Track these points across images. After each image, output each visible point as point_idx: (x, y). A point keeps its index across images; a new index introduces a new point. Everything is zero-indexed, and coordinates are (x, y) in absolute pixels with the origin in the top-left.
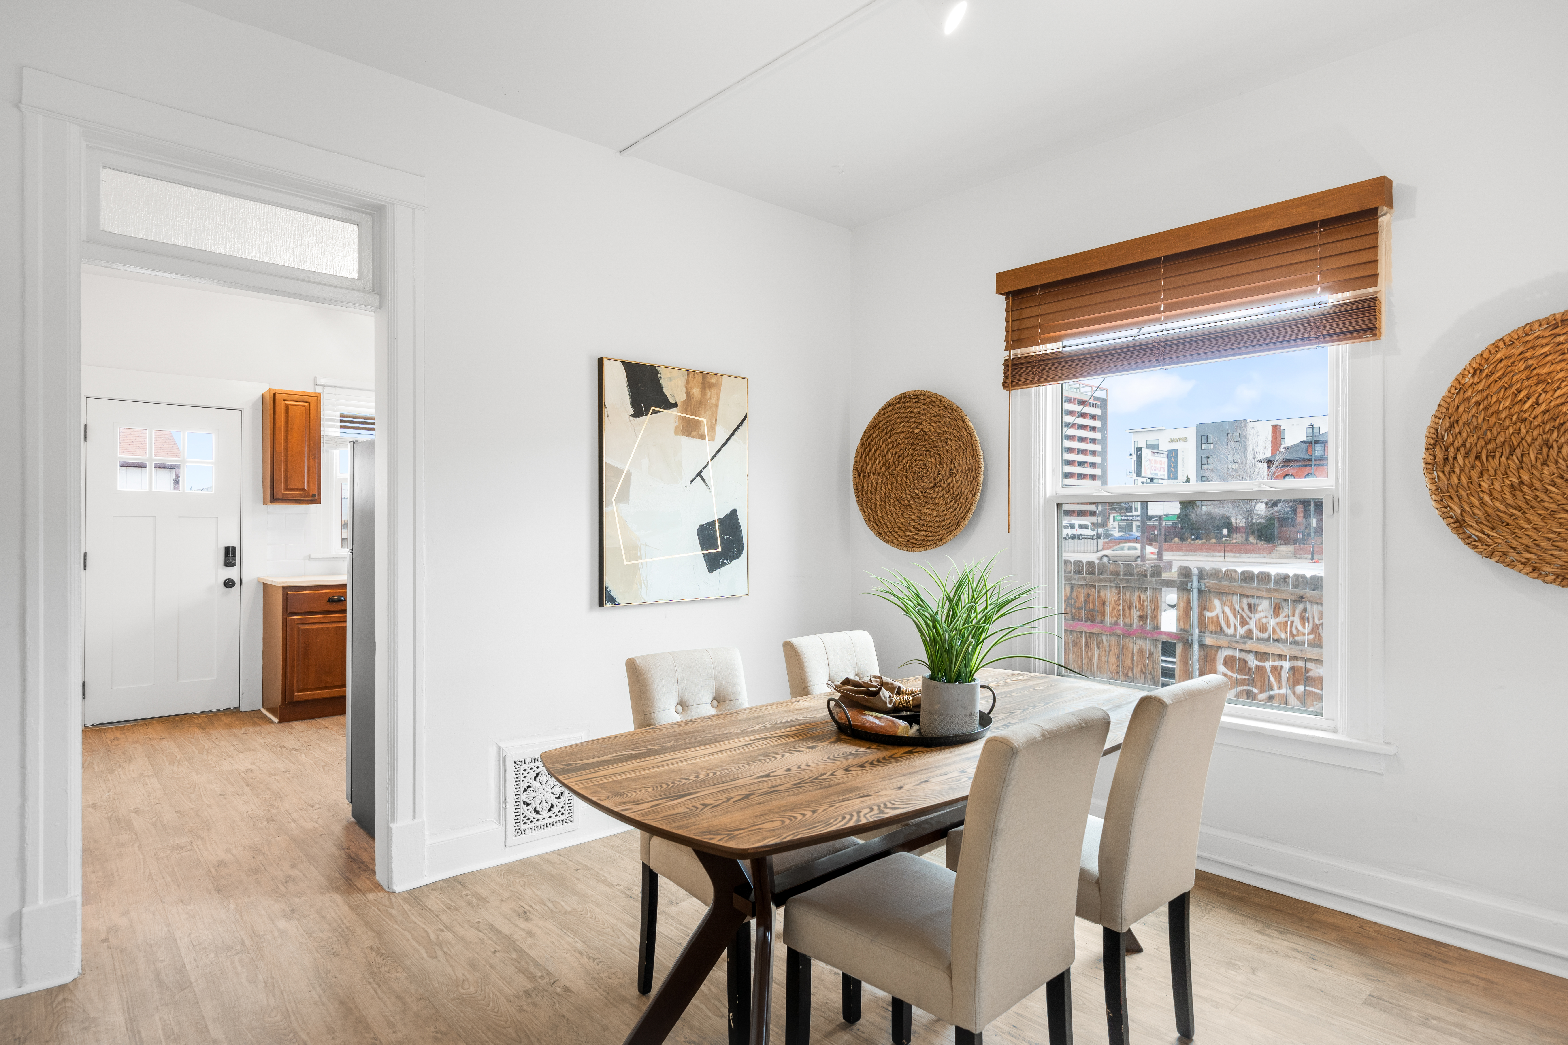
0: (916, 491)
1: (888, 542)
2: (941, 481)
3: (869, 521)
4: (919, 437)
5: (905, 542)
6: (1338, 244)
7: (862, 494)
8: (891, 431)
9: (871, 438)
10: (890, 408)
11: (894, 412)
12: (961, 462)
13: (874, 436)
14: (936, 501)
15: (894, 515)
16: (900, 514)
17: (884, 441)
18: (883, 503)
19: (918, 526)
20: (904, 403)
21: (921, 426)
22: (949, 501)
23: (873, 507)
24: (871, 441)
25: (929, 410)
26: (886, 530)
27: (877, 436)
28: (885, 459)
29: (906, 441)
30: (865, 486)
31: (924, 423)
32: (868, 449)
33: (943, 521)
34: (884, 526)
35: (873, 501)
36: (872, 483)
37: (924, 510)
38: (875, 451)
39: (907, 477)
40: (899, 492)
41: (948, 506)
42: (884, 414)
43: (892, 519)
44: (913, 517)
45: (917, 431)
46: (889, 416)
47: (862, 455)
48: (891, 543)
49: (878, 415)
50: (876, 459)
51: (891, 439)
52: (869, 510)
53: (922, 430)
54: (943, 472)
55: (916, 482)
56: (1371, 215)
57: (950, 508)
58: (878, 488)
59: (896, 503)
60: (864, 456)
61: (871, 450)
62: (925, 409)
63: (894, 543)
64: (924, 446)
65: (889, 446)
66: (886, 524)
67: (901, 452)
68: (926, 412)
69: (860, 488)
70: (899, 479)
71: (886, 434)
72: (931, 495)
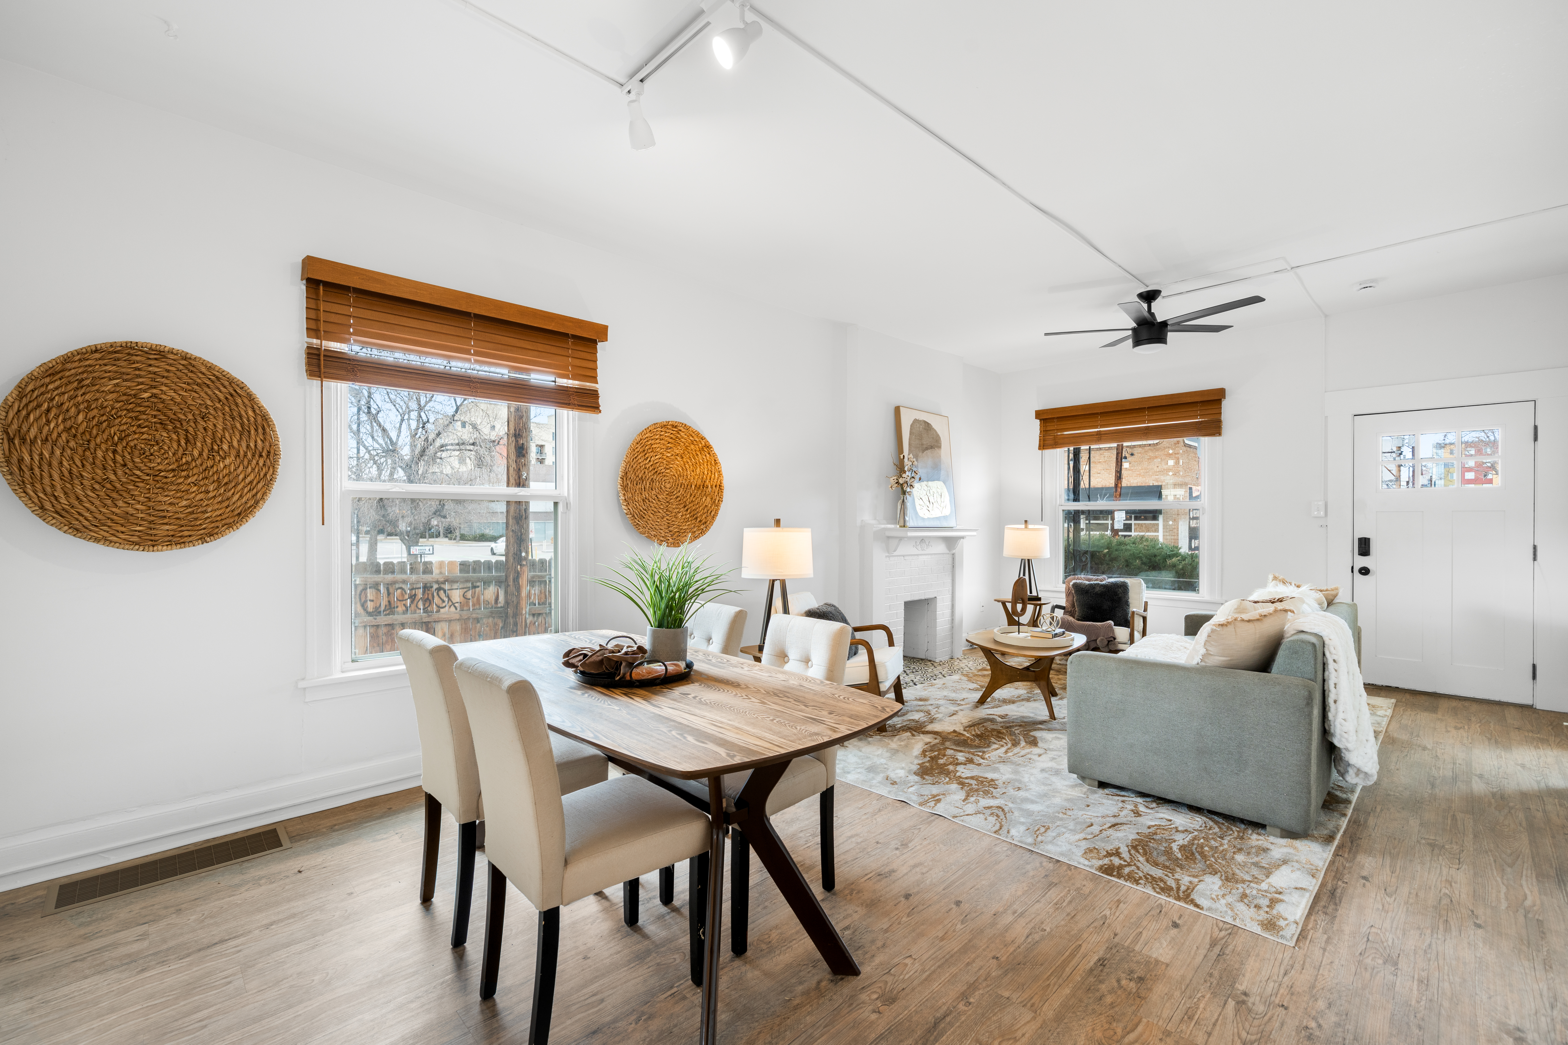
0: (138, 473)
1: (97, 540)
2: (187, 463)
3: (41, 511)
4: (146, 404)
5: (135, 539)
6: (579, 352)
7: (20, 469)
8: (88, 386)
9: (43, 389)
10: (97, 355)
11: (101, 362)
12: (235, 444)
13: (51, 387)
14: (183, 487)
15: (97, 503)
16: (109, 502)
17: (71, 398)
18: (68, 485)
19: (152, 518)
20: (129, 354)
21: (155, 391)
22: (211, 488)
23: (48, 489)
24: (42, 394)
25: (178, 373)
26: (86, 523)
27: (57, 388)
28: (68, 424)
29: (118, 405)
30: (27, 458)
31: (164, 388)
32: (35, 403)
33: (205, 512)
34: (81, 518)
35: (46, 481)
36: (41, 454)
37: (160, 498)
38: (48, 410)
39: (115, 452)
40: (99, 472)
41: (211, 495)
42: (80, 360)
43: (93, 508)
44: (139, 507)
45: (146, 395)
46: (90, 366)
47: (19, 411)
48: (106, 541)
49: (67, 359)
50: (48, 422)
51: (87, 397)
52: (41, 495)
53: (154, 396)
54: (196, 453)
55: (137, 460)
56: (594, 342)
57: (215, 497)
58: (55, 463)
59: (97, 486)
60: (24, 413)
61: (39, 406)
62: (168, 371)
63: (111, 542)
64: (155, 416)
65: (82, 407)
66: (79, 514)
67: (105, 418)
68: (171, 374)
69: (14, 460)
70: (100, 454)
71: (77, 389)
72: (169, 480)
